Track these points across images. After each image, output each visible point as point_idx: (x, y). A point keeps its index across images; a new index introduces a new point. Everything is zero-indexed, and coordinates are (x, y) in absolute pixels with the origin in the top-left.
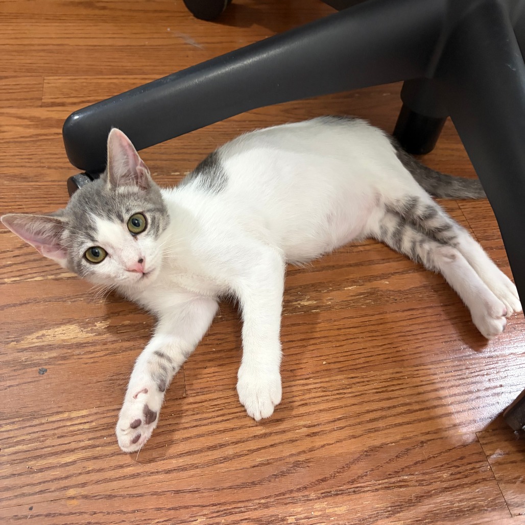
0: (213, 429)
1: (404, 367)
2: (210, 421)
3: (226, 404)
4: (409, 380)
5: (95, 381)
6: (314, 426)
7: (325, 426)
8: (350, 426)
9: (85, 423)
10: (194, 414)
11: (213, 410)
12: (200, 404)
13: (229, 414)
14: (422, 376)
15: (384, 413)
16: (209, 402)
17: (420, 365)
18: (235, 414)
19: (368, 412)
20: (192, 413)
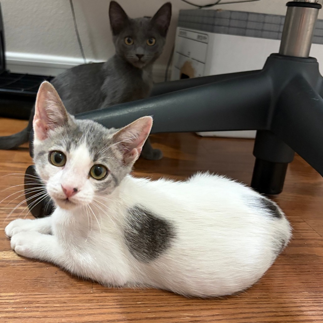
0: (113, 311)
1: (270, 293)
2: (110, 307)
3: (124, 299)
4: (273, 300)
5: (23, 279)
6: (197, 317)
7: (205, 318)
8: (226, 319)
9: (11, 299)
10: (98, 302)
11: (114, 301)
12: (104, 298)
13: (126, 304)
14: (285, 299)
15: (254, 315)
16: (111, 297)
17: (283, 293)
18: (131, 305)
19: (241, 313)
20: (97, 301)
